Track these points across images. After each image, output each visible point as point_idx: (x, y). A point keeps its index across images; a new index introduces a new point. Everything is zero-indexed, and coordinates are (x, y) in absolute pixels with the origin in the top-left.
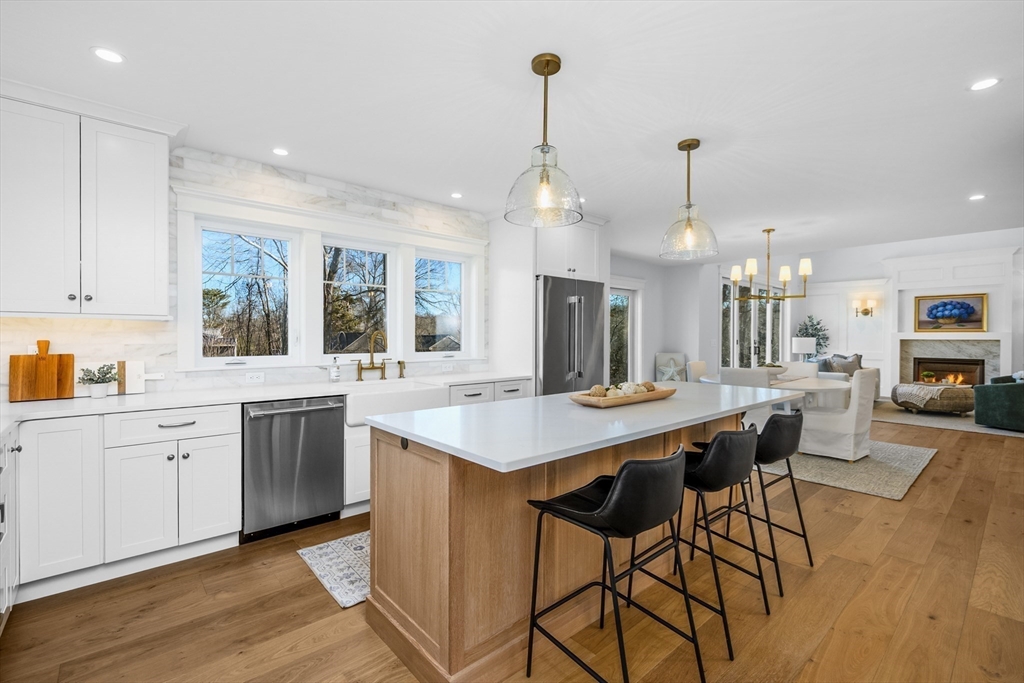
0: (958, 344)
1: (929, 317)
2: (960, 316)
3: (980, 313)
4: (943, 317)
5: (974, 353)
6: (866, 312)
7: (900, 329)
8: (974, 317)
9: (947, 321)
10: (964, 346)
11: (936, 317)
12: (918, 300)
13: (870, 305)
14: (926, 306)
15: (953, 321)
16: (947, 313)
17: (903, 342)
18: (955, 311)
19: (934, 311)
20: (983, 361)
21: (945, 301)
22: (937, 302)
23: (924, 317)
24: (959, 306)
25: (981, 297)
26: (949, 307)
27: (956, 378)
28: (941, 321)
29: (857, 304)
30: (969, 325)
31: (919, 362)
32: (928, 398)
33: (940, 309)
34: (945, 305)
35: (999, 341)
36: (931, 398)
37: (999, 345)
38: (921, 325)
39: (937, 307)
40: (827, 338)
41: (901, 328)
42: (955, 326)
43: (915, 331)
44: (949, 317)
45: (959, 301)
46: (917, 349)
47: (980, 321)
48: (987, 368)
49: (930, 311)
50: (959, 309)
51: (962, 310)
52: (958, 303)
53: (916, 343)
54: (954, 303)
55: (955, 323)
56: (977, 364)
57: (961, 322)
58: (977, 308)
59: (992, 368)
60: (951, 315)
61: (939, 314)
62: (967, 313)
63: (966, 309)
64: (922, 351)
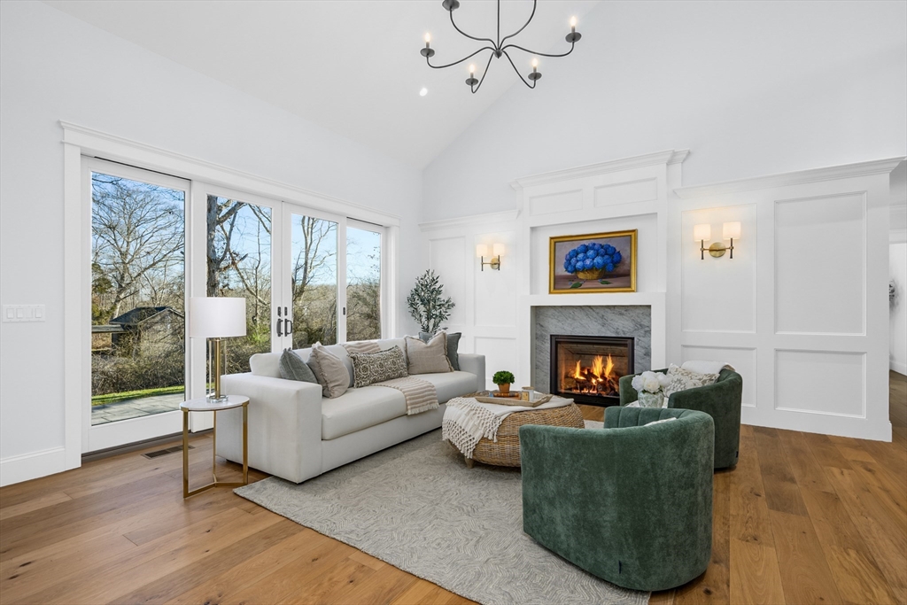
0: (602, 312)
1: (567, 269)
2: (604, 266)
3: (627, 262)
4: (584, 269)
5: (620, 327)
8: (621, 269)
9: (589, 275)
10: (609, 315)
11: (576, 270)
12: (556, 242)
13: (499, 250)
14: (566, 249)
15: (595, 275)
16: (588, 262)
17: (537, 311)
18: (598, 260)
19: (573, 261)
20: (633, 339)
21: (586, 243)
22: (576, 246)
23: (562, 271)
24: (602, 251)
25: (630, 237)
26: (591, 253)
28: (581, 275)
29: (482, 252)
30: (615, 282)
31: (557, 341)
33: (581, 256)
34: (586, 249)
35: (649, 307)
36: (483, 439)
37: (650, 314)
38: (558, 284)
39: (576, 253)
41: (533, 289)
42: (599, 283)
43: (550, 293)
44: (591, 269)
45: (603, 242)
46: (554, 321)
47: (627, 274)
48: (638, 351)
49: (569, 261)
50: (603, 256)
51: (606, 257)
52: (602, 247)
53: (552, 311)
54: (596, 247)
55: (598, 278)
56: (625, 345)
57: (605, 277)
58: (624, 255)
59: (643, 351)
60: (593, 265)
61: (579, 264)
62: (612, 262)
63: (611, 255)
64: (560, 324)
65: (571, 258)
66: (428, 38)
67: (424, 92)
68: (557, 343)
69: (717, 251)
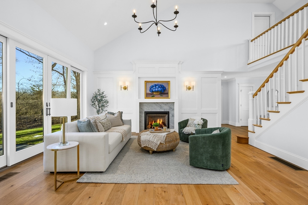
0: (160, 104)
1: (150, 91)
2: (161, 91)
3: (167, 90)
6: (125, 88)
7: (139, 98)
8: (166, 92)
9: (157, 93)
10: (162, 105)
11: (153, 92)
12: (146, 82)
13: (127, 84)
14: (149, 85)
16: (156, 89)
17: (141, 104)
18: (159, 89)
19: (152, 89)
20: (169, 112)
21: (156, 84)
22: (153, 84)
23: (148, 92)
24: (160, 86)
25: (168, 83)
26: (157, 87)
27: (160, 121)
28: (154, 93)
29: (121, 84)
30: (164, 96)
31: (147, 113)
32: (158, 143)
33: (154, 87)
34: (156, 85)
35: (174, 103)
37: (174, 105)
38: (147, 96)
39: (153, 86)
40: (108, 102)
42: (159, 96)
43: (145, 98)
44: (157, 91)
45: (161, 84)
46: (146, 107)
47: (168, 94)
48: (170, 115)
49: (151, 89)
50: (161, 88)
51: (162, 88)
52: (160, 85)
53: (145, 104)
54: (159, 85)
55: (159, 94)
56: (167, 114)
57: (161, 94)
58: (167, 88)
59: (172, 115)
60: (158, 90)
61: (154, 90)
62: (163, 90)
63: (163, 88)
64: (148, 108)
65: (151, 88)
66: (134, 11)
67: (106, 24)
68: (147, 114)
69: (189, 88)
